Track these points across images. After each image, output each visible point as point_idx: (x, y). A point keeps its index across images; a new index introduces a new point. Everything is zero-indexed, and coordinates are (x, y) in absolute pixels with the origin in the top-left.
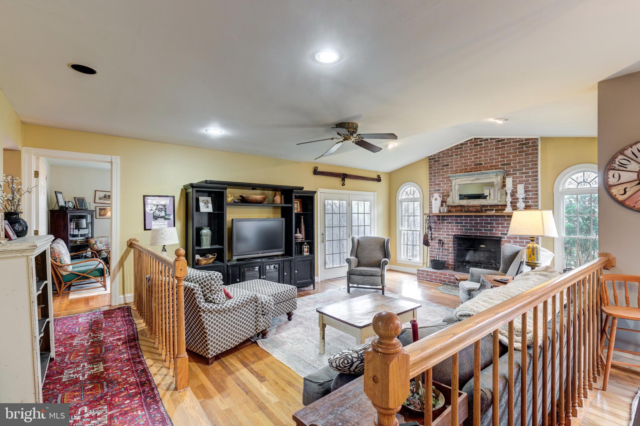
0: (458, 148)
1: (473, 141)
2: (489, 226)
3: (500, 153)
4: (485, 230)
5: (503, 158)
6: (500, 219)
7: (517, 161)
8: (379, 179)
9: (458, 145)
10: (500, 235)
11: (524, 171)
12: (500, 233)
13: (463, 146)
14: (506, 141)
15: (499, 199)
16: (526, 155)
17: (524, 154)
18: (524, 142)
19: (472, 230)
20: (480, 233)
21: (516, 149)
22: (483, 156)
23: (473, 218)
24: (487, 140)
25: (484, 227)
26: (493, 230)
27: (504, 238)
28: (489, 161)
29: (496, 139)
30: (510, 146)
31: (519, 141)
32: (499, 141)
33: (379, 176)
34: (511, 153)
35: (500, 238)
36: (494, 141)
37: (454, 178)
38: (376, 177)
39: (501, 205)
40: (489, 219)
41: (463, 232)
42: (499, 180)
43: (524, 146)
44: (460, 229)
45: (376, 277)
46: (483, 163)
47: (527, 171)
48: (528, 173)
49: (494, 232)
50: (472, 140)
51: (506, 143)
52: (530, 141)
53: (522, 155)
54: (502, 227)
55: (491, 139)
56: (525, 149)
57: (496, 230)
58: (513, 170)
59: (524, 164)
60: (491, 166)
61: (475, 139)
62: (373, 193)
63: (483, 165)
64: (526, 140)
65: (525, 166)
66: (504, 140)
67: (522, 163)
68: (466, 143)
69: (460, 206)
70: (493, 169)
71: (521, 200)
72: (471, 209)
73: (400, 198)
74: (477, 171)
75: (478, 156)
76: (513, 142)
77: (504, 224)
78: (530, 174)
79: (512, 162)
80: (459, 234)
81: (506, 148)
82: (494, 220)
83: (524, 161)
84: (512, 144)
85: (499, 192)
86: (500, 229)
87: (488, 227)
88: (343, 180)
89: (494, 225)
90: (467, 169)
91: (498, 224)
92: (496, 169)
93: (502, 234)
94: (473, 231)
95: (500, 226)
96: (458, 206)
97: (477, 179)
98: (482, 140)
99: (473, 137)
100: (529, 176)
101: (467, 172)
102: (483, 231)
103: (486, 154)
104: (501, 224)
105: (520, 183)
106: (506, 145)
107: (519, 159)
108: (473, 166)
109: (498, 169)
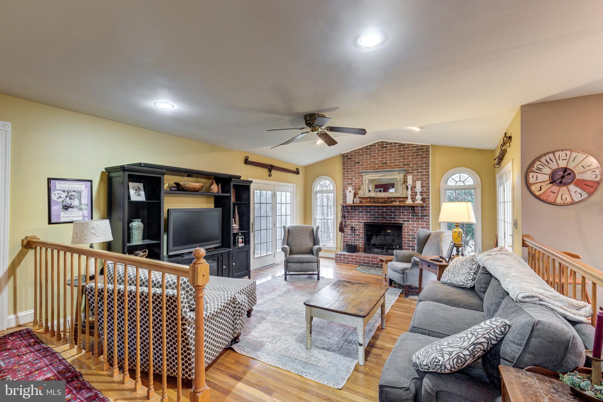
0: (368, 149)
1: (380, 143)
2: (393, 214)
3: (402, 155)
4: (390, 218)
5: (404, 159)
6: (401, 208)
7: (415, 162)
8: (297, 172)
9: (367, 146)
10: (401, 222)
11: (420, 170)
12: (402, 220)
13: (372, 147)
14: (406, 146)
15: (401, 193)
16: (422, 158)
17: (419, 157)
18: (420, 148)
19: (379, 218)
20: (386, 220)
21: (414, 153)
22: (388, 157)
23: (380, 208)
24: (391, 143)
25: (389, 215)
26: (396, 218)
27: (405, 224)
28: (393, 161)
29: (398, 143)
30: (409, 150)
31: (416, 147)
32: (401, 145)
33: (297, 169)
34: (410, 156)
35: (402, 224)
36: (397, 145)
37: (365, 174)
38: (295, 170)
39: (403, 198)
40: (393, 209)
41: (372, 220)
42: (401, 177)
43: (420, 151)
44: (369, 218)
45: (312, 264)
46: (388, 162)
47: (421, 171)
48: (423, 172)
49: (397, 219)
50: (379, 142)
51: (406, 148)
52: (424, 148)
53: (418, 158)
54: (403, 215)
55: (395, 143)
56: (420, 153)
57: (398, 218)
58: (412, 170)
59: (420, 165)
60: (394, 165)
61: (382, 142)
62: (292, 185)
63: (388, 164)
64: (421, 146)
65: (420, 167)
66: (405, 145)
67: (419, 164)
68: (374, 145)
69: (370, 198)
70: (396, 168)
71: (419, 194)
72: (380, 200)
73: (315, 190)
74: (384, 169)
75: (384, 156)
76: (412, 147)
77: (404, 213)
78: (424, 173)
79: (411, 163)
80: (369, 221)
81: (406, 152)
82: (397, 210)
83: (420, 163)
84: (411, 148)
85: (401, 186)
86: (402, 217)
87: (392, 215)
88: (270, 171)
89: (397, 214)
90: (375, 167)
91: (400, 213)
92: (398, 168)
93: (403, 221)
94: (380, 219)
95: (402, 214)
96: (367, 198)
97: (383, 176)
98: (387, 143)
99: (380, 141)
100: (423, 175)
101: (375, 169)
102: (388, 219)
103: (391, 155)
104: (402, 213)
105: (418, 179)
106: (406, 149)
107: (416, 161)
108: (380, 165)
109: (400, 168)
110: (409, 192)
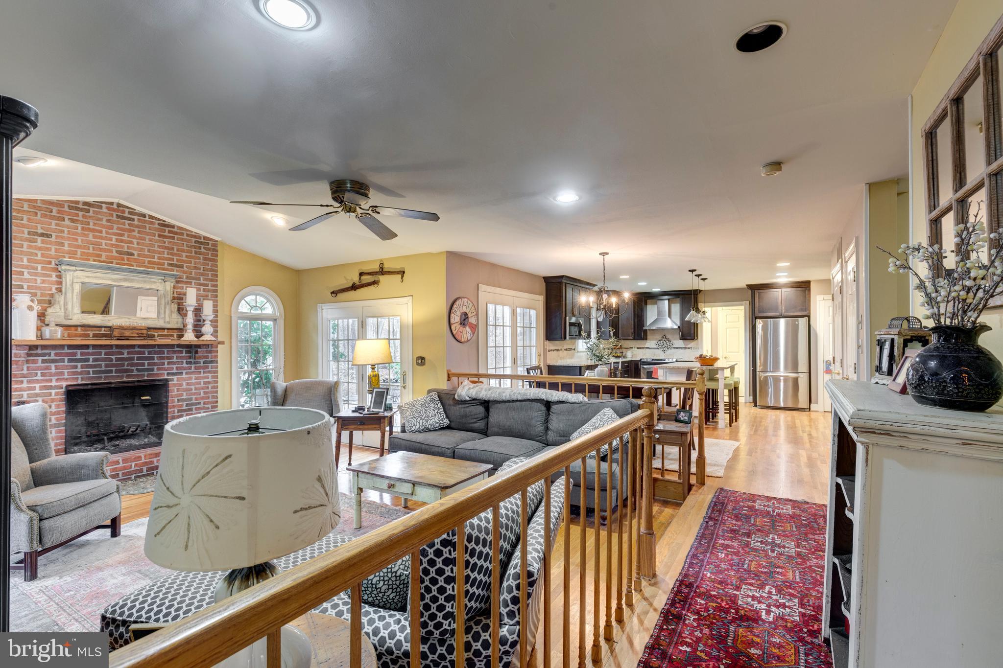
0: (77, 209)
1: (115, 206)
2: (146, 362)
3: (167, 245)
4: (138, 370)
5: (172, 254)
6: (166, 350)
7: (193, 265)
9: (77, 202)
10: (166, 377)
11: (202, 281)
12: (166, 372)
13: (92, 209)
14: (175, 230)
15: (167, 319)
16: (205, 259)
17: (201, 257)
18: (202, 240)
19: (111, 371)
20: (128, 376)
21: (191, 247)
22: (135, 241)
23: (114, 350)
24: (144, 215)
25: (137, 365)
26: (153, 370)
27: (173, 380)
28: (147, 253)
29: (159, 220)
30: (182, 240)
31: (195, 237)
32: (164, 225)
34: (183, 251)
35: (167, 380)
36: (157, 222)
37: (74, 268)
39: (168, 329)
40: (146, 351)
41: (89, 378)
42: (168, 288)
43: (202, 246)
44: (81, 373)
46: (136, 253)
47: (205, 282)
48: (207, 285)
49: (155, 372)
50: (112, 203)
51: (176, 233)
52: (210, 242)
53: (200, 259)
54: (168, 364)
55: (151, 217)
56: (203, 250)
57: (158, 369)
58: (187, 277)
59: (201, 271)
60: (149, 262)
61: (119, 205)
63: (136, 257)
64: (205, 238)
65: (202, 275)
66: (173, 227)
67: (200, 269)
68: (98, 205)
69: (83, 326)
70: (154, 268)
71: (208, 323)
74: (124, 264)
75: (125, 238)
76: (187, 235)
77: (172, 358)
78: (210, 287)
79: (185, 265)
80: (80, 382)
81: (176, 241)
82: (155, 353)
83: (202, 267)
84: (185, 237)
85: (168, 307)
86: (166, 366)
87: (143, 364)
89: (156, 361)
90: (100, 256)
91: (163, 358)
92: (159, 269)
93: (168, 374)
94: (114, 374)
95: (166, 362)
96: (76, 326)
97: (125, 280)
98: (132, 212)
99: (115, 200)
100: (208, 291)
101: (100, 261)
102: (135, 373)
103: (141, 238)
104: (168, 358)
105: (206, 297)
106: (176, 236)
107: (195, 263)
108: (115, 254)
109: (164, 269)
110: (190, 319)
